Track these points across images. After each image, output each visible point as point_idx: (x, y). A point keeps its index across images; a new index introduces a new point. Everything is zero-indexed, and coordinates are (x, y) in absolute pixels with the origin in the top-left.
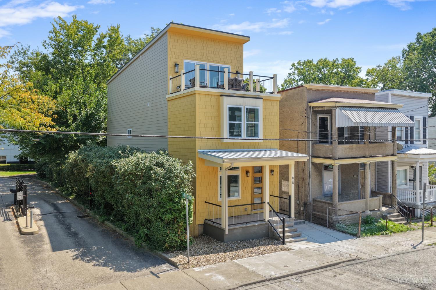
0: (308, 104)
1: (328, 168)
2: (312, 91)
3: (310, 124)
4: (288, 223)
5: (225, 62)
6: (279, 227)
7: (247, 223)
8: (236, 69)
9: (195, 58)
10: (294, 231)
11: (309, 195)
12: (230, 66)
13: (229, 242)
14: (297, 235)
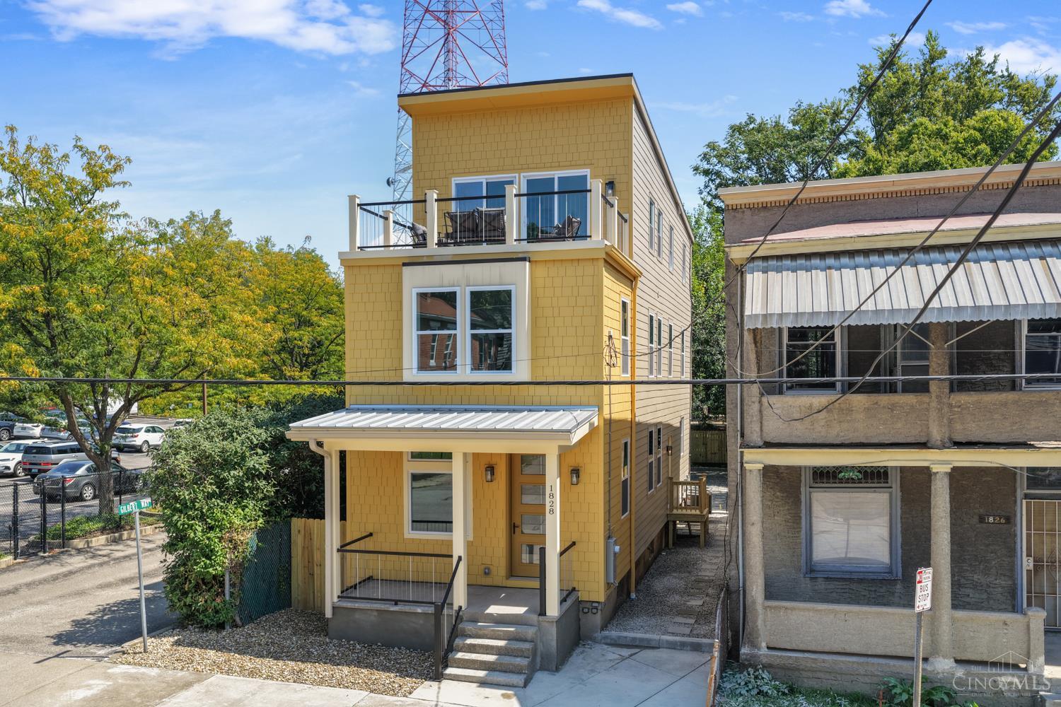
1: (835, 477)
2: (748, 213)
4: (522, 629)
5: (573, 163)
6: (481, 632)
7: (399, 603)
8: (607, 177)
9: (482, 169)
10: (521, 656)
11: (733, 564)
12: (589, 170)
13: (340, 639)
14: (511, 667)
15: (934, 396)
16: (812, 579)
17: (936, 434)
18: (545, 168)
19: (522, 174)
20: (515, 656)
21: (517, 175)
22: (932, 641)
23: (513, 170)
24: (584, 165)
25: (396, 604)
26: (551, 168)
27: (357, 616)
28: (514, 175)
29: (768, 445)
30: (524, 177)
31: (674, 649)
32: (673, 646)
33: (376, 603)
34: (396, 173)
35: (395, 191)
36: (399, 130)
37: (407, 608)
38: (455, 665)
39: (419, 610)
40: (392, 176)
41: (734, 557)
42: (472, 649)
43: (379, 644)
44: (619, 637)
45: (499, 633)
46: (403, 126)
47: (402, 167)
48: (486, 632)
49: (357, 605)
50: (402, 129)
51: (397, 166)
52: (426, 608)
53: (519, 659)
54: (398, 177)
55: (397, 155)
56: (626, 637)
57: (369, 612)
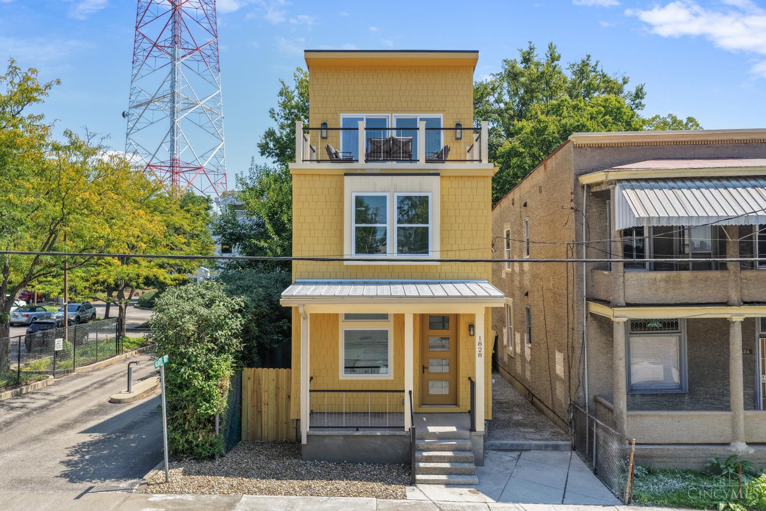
0: (577, 180)
1: (645, 327)
2: (589, 150)
3: (584, 225)
4: (461, 442)
5: (431, 109)
6: (431, 447)
7: (359, 429)
8: (456, 120)
9: (363, 109)
10: (466, 462)
11: (581, 388)
12: (442, 115)
13: (312, 460)
14: (464, 471)
15: (732, 272)
16: (632, 395)
17: (734, 296)
18: (410, 111)
19: (394, 115)
20: (462, 462)
21: (390, 115)
22: (733, 432)
23: (387, 111)
24: (439, 111)
25: (357, 430)
26: (415, 111)
27: (327, 441)
28: (387, 114)
29: (628, 305)
30: (395, 116)
31: (541, 450)
32: (539, 448)
33: (341, 430)
34: (130, 108)
35: (128, 121)
36: (133, 77)
37: (368, 432)
38: (420, 473)
39: (379, 434)
40: (127, 110)
41: (581, 383)
42: (429, 459)
43: (345, 462)
44: (502, 444)
45: (445, 446)
46: (137, 74)
47: (135, 104)
48: (435, 446)
49: (327, 432)
50: (136, 76)
51: (131, 103)
52: (383, 432)
53: (466, 464)
54: (131, 112)
55: (131, 95)
56: (506, 444)
57: (336, 438)
